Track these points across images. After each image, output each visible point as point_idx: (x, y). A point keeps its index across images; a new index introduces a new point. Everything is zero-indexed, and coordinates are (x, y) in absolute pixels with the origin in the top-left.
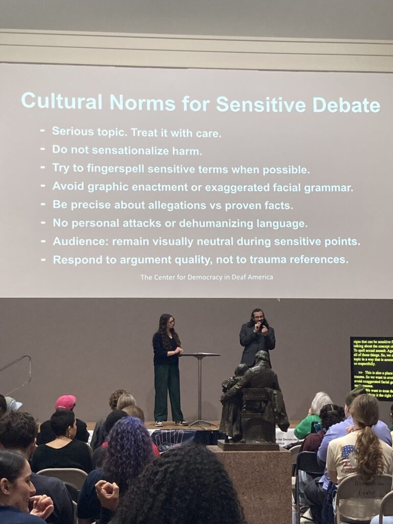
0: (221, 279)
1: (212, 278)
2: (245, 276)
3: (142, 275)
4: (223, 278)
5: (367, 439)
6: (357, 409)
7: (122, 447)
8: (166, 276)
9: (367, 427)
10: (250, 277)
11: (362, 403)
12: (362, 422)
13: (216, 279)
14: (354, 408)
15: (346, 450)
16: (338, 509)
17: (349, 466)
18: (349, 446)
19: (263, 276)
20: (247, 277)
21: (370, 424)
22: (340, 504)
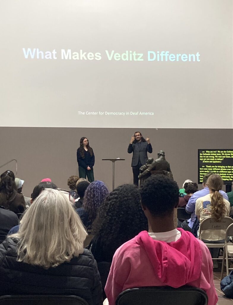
0: (124, 114)
1: (119, 114)
2: (138, 113)
3: (79, 112)
4: (125, 114)
5: (216, 197)
6: (210, 182)
7: (94, 195)
8: (92, 112)
9: (216, 191)
10: (141, 113)
11: (212, 179)
12: (213, 188)
13: (121, 115)
14: (209, 182)
15: (205, 204)
16: (200, 235)
17: (207, 212)
18: (207, 201)
19: (148, 113)
20: (139, 113)
21: (218, 189)
22: (201, 233)
